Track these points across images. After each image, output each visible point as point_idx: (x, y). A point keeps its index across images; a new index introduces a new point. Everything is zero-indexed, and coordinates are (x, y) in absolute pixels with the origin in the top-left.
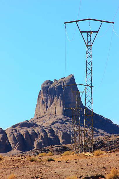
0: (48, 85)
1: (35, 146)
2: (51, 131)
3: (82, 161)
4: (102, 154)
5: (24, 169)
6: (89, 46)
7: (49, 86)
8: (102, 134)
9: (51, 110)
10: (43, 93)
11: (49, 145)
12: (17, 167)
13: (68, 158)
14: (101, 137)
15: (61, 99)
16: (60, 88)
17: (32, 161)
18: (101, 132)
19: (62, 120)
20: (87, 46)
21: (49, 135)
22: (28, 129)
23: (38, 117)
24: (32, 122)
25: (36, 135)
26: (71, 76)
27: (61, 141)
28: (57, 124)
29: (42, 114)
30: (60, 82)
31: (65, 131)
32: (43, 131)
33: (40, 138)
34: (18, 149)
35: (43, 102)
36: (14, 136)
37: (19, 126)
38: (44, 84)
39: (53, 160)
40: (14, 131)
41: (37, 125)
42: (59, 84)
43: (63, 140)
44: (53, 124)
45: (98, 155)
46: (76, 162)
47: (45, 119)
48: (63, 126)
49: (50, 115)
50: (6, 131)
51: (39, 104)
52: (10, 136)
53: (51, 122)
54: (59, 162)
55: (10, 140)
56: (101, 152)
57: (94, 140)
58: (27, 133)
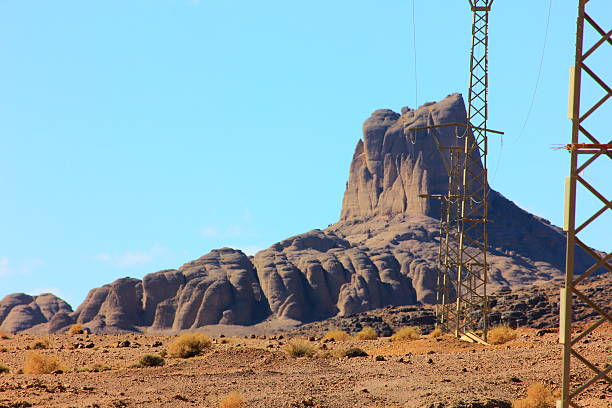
0: (385, 123)
1: (341, 305)
2: (392, 263)
3: (449, 356)
4: (514, 337)
5: (274, 378)
6: (481, 9)
7: (386, 128)
8: (547, 277)
9: (391, 199)
10: (369, 147)
11: (381, 307)
12: (251, 372)
13: (410, 347)
14: (540, 283)
15: (422, 168)
16: (420, 132)
17: (298, 353)
18: (542, 270)
19: (425, 232)
20: (475, 9)
21: (382, 274)
22: (321, 257)
23: (351, 219)
24: (331, 233)
25: (345, 274)
26: (455, 99)
27: (421, 294)
28: (408, 243)
29: (365, 211)
30: (420, 116)
31: (433, 265)
32: (367, 262)
33: (355, 283)
34: (289, 315)
35: (368, 176)
36: (277, 275)
37: (292, 247)
38: (371, 120)
39: (364, 355)
40: (278, 260)
41: (347, 245)
42: (418, 122)
43: (427, 292)
44: (395, 242)
45: (502, 341)
46: (431, 361)
47: (373, 225)
48: (428, 250)
49: (389, 213)
50: (253, 261)
51: (354, 179)
52: (267, 274)
53: (390, 235)
54: (380, 359)
55: (267, 286)
56: (511, 332)
57: (520, 294)
58: (317, 268)
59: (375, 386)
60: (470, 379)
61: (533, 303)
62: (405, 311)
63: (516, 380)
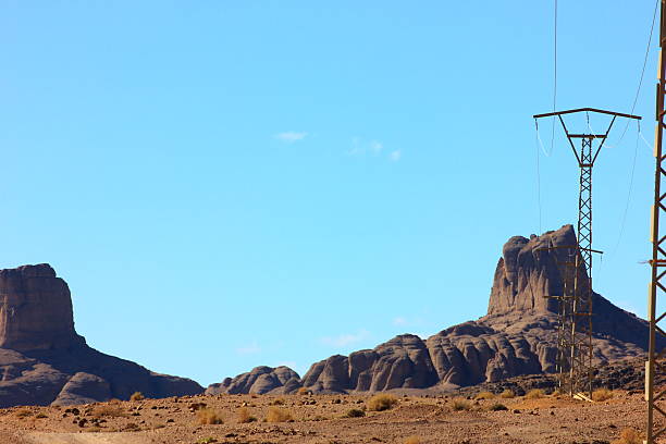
0: (518, 245)
1: (488, 375)
2: (524, 344)
3: (565, 411)
4: (611, 397)
5: (441, 425)
6: (586, 165)
7: (519, 249)
8: (634, 353)
9: (523, 300)
10: (508, 263)
11: (517, 375)
12: (425, 421)
13: (537, 403)
14: (629, 358)
15: (544, 277)
16: (543, 252)
17: (459, 408)
18: (631, 349)
19: (548, 322)
20: (582, 165)
21: (517, 352)
22: (474, 340)
23: (494, 313)
24: (481, 323)
25: (491, 353)
26: (568, 228)
27: (544, 366)
28: (535, 330)
29: (505, 308)
30: (544, 241)
31: (553, 346)
32: (507, 343)
33: (498, 358)
34: (451, 382)
35: (507, 283)
36: (443, 353)
37: (454, 333)
38: (508, 244)
39: (505, 409)
40: (444, 343)
41: (492, 332)
42: (542, 245)
43: (549, 364)
44: (526, 330)
45: (603, 399)
46: (552, 413)
47: (511, 318)
48: (549, 335)
49: (522, 309)
50: (426, 343)
51: (497, 285)
52: (436, 353)
53: (522, 325)
54: (516, 412)
55: (436, 361)
56: (609, 393)
57: (615, 366)
58: (471, 348)
59: (513, 431)
60: (580, 425)
61: (624, 372)
62: (534, 378)
63: (613, 427)
